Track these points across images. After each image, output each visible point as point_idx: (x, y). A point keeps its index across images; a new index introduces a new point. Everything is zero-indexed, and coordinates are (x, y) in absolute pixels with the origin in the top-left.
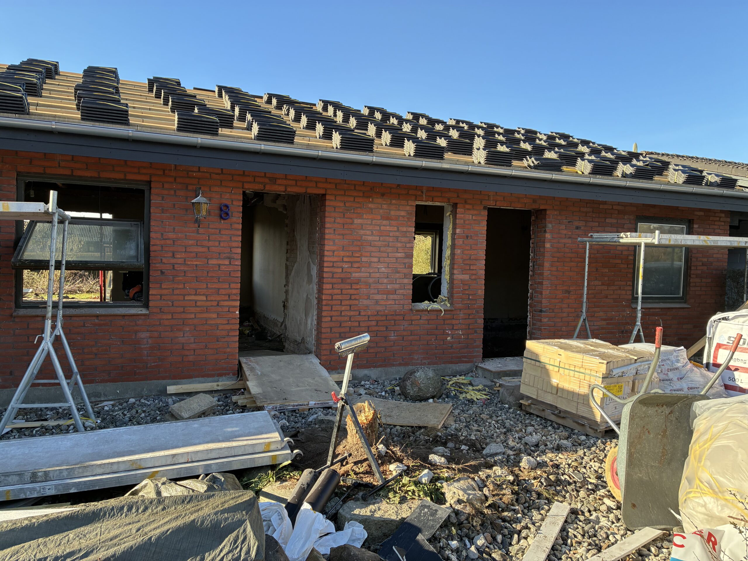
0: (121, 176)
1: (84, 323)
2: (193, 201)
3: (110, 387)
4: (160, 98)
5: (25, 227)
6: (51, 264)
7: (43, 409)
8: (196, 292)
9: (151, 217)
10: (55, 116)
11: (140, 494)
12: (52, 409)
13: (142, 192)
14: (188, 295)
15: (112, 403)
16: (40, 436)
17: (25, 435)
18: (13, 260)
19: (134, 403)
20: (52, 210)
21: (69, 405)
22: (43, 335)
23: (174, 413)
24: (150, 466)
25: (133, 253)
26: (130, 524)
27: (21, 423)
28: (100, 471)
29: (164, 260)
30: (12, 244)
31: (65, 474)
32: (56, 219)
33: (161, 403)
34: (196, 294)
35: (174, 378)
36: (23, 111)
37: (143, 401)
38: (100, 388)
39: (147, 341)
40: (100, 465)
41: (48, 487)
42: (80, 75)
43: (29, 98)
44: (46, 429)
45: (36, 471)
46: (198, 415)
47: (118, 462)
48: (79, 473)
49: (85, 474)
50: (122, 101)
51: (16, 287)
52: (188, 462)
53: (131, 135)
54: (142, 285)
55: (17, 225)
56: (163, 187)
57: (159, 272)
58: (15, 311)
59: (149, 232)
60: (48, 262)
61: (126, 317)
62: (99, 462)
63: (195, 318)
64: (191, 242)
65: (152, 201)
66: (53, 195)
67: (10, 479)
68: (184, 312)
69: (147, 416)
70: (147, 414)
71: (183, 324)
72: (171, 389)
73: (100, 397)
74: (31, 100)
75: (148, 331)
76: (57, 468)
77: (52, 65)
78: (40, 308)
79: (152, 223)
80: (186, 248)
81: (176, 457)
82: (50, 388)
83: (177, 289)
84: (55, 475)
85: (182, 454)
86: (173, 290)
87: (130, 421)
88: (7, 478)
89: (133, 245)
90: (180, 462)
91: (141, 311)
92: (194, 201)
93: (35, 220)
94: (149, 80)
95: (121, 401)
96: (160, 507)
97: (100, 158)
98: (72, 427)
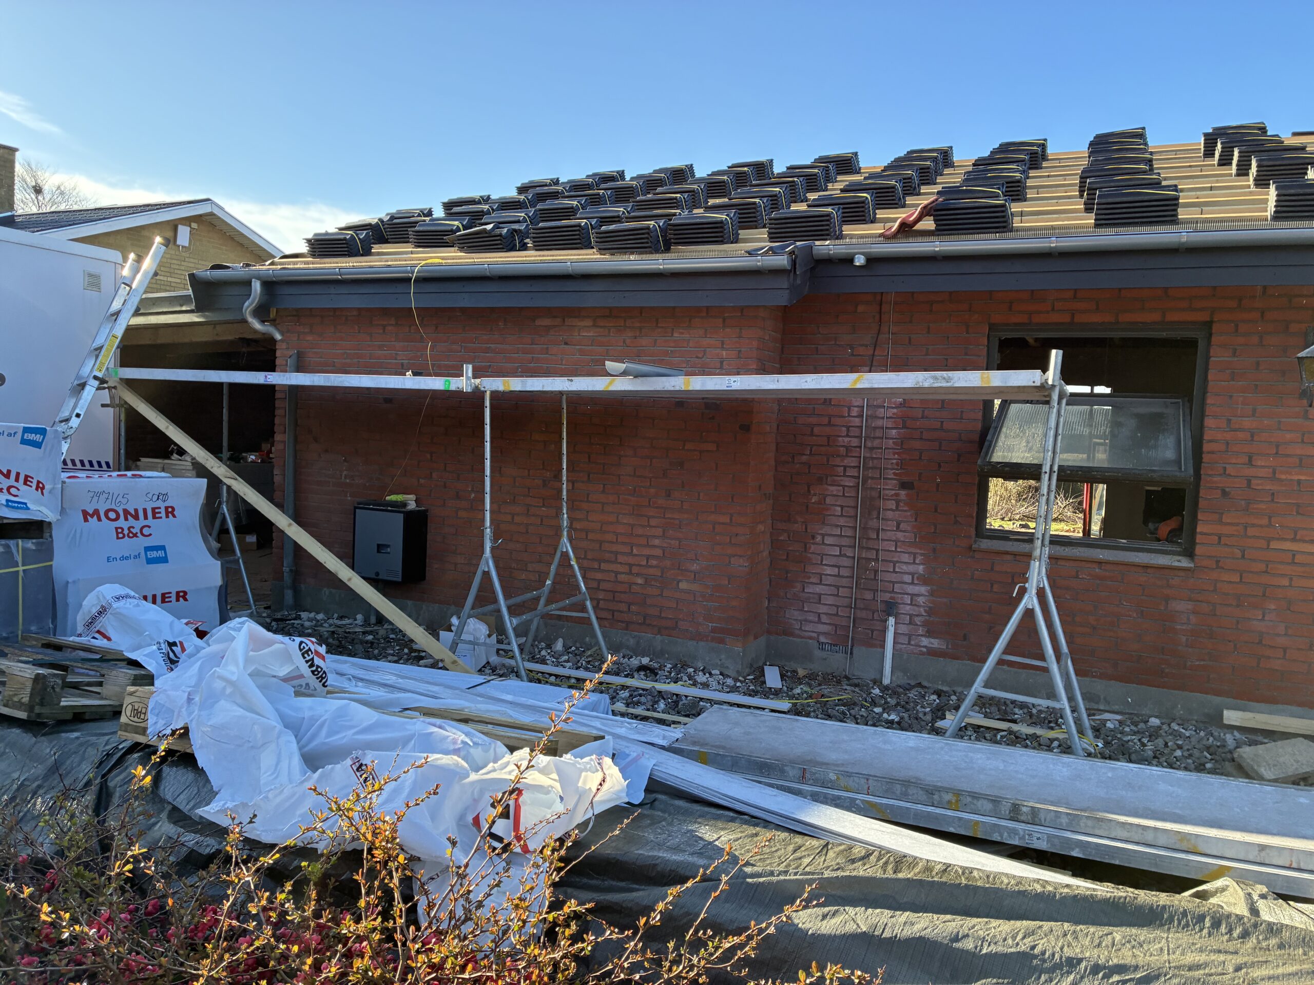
0: (1156, 317)
1: (1077, 572)
2: (1300, 355)
3: (1116, 689)
4: (1230, 164)
5: (995, 413)
6: (1044, 470)
7: (1008, 702)
8: (1296, 534)
9: (1210, 388)
10: (1053, 228)
11: (1213, 900)
12: (1023, 706)
13: (1192, 344)
14: (1278, 539)
15: (1119, 717)
16: (1008, 745)
17: (985, 739)
18: (979, 462)
19: (1159, 728)
20: (1053, 381)
21: (1062, 707)
22: (1027, 585)
23: (1244, 764)
24: (1215, 853)
25: (1170, 454)
26: (1220, 951)
27: (978, 719)
28: (1124, 834)
29: (1230, 470)
30: (976, 437)
31: (1064, 820)
32: (1055, 397)
33: (1211, 739)
34: (1294, 540)
35: (1239, 696)
36: (1004, 227)
37: (1175, 726)
38: (1099, 686)
39: (1188, 619)
40: (1123, 823)
41: (1039, 835)
42: (1083, 152)
43: (1013, 205)
44: (1017, 737)
45: (1019, 802)
46: (1292, 779)
47: (1156, 829)
48: (1086, 826)
49: (1097, 832)
50: (1164, 183)
51: (978, 504)
52: (1289, 868)
53: (1184, 240)
54: (1183, 516)
55: (984, 408)
56: (1237, 330)
57: (1219, 491)
58: (975, 542)
59: (1202, 416)
60: (1040, 466)
61: (1149, 570)
62: (1122, 819)
63: (1290, 586)
64: (1288, 436)
65: (1212, 359)
66: (1055, 356)
67: (979, 803)
68: (1266, 572)
69: (1187, 758)
70: (1186, 754)
71: (1264, 595)
72: (1232, 717)
73: (1097, 703)
74: (1015, 207)
75: (1190, 600)
76: (1052, 808)
77: (1039, 145)
78: (1011, 540)
79: (1210, 400)
80: (1277, 446)
81: (1268, 851)
82: (1021, 670)
83: (1253, 525)
84: (1048, 820)
85: (1280, 850)
86: (1246, 527)
87: (1155, 757)
88: (975, 802)
89: (1170, 441)
90: (1275, 863)
91: (1179, 561)
92: (1302, 354)
93: (1008, 398)
94: (1206, 135)
95: (1136, 719)
96: (1273, 941)
97: (1120, 290)
98: (1056, 744)
